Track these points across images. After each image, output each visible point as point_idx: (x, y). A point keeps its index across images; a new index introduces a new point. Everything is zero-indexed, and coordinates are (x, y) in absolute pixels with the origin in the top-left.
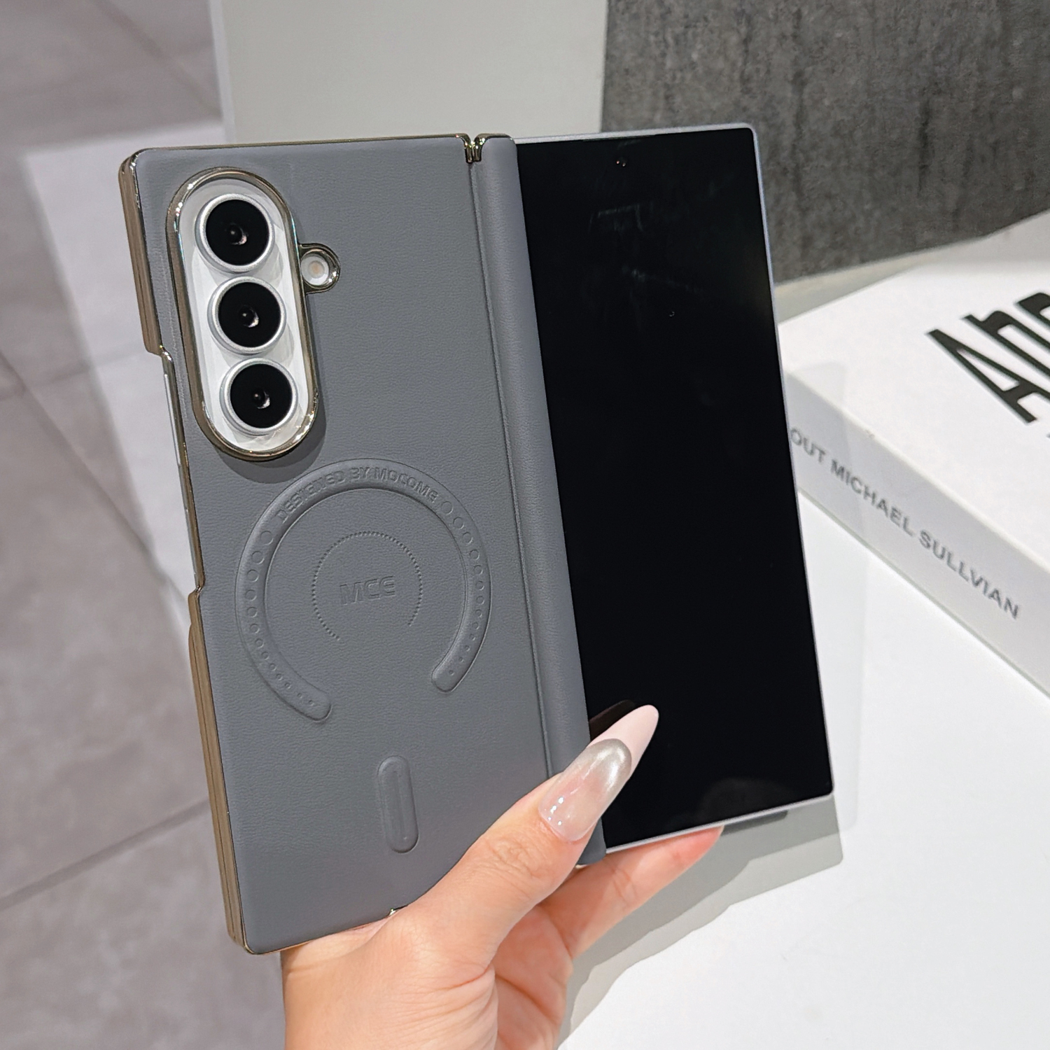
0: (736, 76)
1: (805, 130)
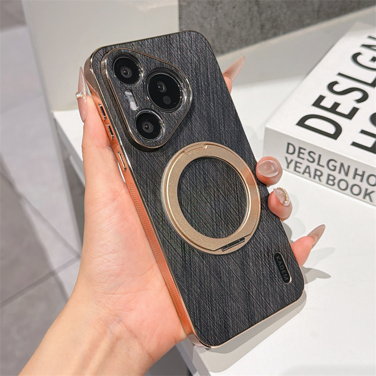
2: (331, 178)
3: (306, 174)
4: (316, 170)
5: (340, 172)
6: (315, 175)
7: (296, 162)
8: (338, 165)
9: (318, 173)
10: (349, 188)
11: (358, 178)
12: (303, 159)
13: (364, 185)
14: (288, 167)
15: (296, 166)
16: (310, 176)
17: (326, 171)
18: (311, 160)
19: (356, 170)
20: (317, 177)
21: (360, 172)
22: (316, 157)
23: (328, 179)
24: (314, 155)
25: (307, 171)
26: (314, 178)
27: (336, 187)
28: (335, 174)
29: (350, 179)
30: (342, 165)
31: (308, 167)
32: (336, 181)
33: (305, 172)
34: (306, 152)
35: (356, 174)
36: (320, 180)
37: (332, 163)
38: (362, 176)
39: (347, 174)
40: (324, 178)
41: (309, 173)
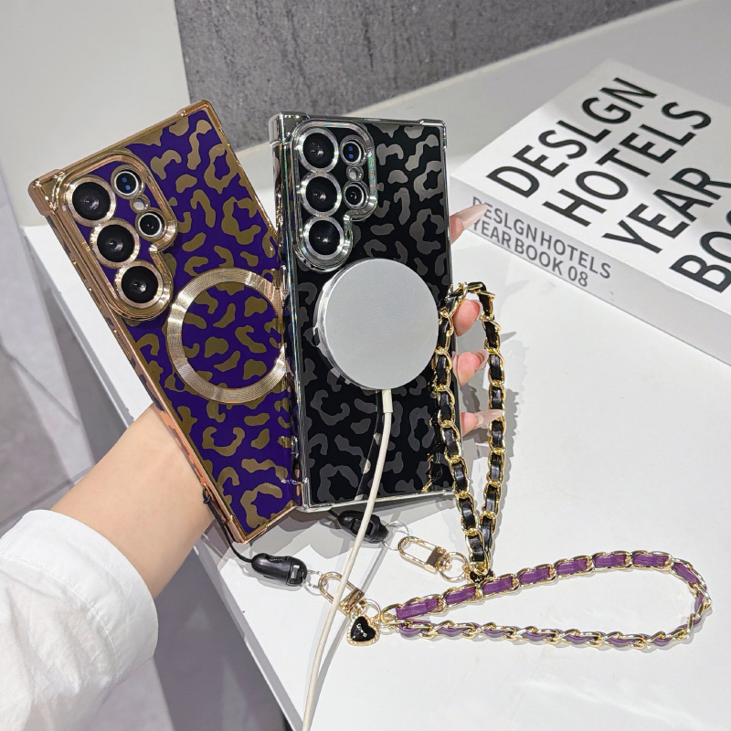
0: (254, 16)
1: (299, 41)
2: (520, 243)
3: (494, 238)
4: (504, 233)
5: (527, 236)
6: (503, 239)
7: (484, 222)
8: (525, 227)
9: (506, 237)
10: (537, 256)
11: (546, 243)
12: (490, 218)
13: (552, 253)
14: (475, 228)
15: (484, 228)
16: (498, 241)
17: (514, 235)
18: (498, 220)
19: (543, 234)
20: (505, 242)
21: (547, 237)
22: (503, 216)
23: (517, 245)
24: (500, 214)
25: (495, 234)
26: (503, 243)
27: (524, 255)
28: (522, 238)
29: (537, 244)
30: (529, 227)
31: (495, 229)
32: (525, 248)
33: (493, 235)
34: (493, 210)
35: (543, 239)
36: (509, 246)
37: (519, 224)
38: (549, 241)
39: (534, 239)
40: (512, 243)
41: (497, 236)
